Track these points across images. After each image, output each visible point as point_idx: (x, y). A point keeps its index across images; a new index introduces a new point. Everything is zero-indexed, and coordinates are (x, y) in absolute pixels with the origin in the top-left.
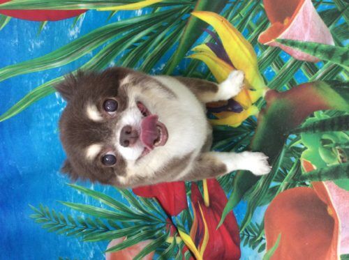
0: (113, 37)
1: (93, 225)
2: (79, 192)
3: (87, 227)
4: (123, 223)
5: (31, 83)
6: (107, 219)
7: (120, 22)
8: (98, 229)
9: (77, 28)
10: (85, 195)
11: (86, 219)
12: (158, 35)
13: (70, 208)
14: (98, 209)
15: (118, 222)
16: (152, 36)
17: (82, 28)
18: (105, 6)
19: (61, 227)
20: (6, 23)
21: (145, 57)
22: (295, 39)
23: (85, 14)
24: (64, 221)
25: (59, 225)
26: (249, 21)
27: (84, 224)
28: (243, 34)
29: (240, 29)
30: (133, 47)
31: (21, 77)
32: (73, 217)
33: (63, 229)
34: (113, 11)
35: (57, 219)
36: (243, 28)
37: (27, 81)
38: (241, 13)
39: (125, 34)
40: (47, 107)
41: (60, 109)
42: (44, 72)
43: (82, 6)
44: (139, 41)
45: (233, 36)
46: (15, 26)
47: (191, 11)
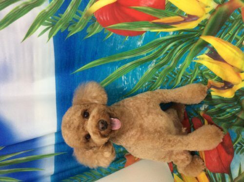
0: (157, 47)
7: (161, 38)
9: (141, 41)
12: (178, 46)
16: (176, 46)
17: (144, 41)
18: (154, 29)
20: (110, 35)
21: (172, 60)
23: (145, 33)
26: (236, 35)
28: (232, 43)
29: (230, 41)
30: (167, 53)
34: (158, 32)
36: (232, 40)
38: (230, 32)
39: (163, 45)
43: (144, 29)
44: (169, 50)
45: (225, 46)
46: (114, 38)
47: (200, 35)
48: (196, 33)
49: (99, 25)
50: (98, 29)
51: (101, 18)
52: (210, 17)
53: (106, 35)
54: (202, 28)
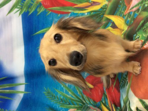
1: (65, 101)
2: (62, 86)
3: (62, 101)
4: (77, 103)
6: (71, 100)
8: (66, 103)
9: (68, 17)
10: (64, 88)
11: (63, 98)
13: (58, 93)
14: (68, 96)
15: (75, 102)
18: (76, 11)
19: (53, 99)
20: (49, 13)
22: (133, 6)
23: (70, 13)
24: (55, 97)
25: (53, 98)
27: (62, 100)
32: (58, 96)
33: (54, 100)
34: (78, 13)
35: (52, 96)
46: (52, 14)
47: (104, 14)
48: (100, 12)
49: (43, 8)
50: (42, 9)
51: (45, 4)
52: (108, 4)
53: (47, 13)
54: (104, 10)
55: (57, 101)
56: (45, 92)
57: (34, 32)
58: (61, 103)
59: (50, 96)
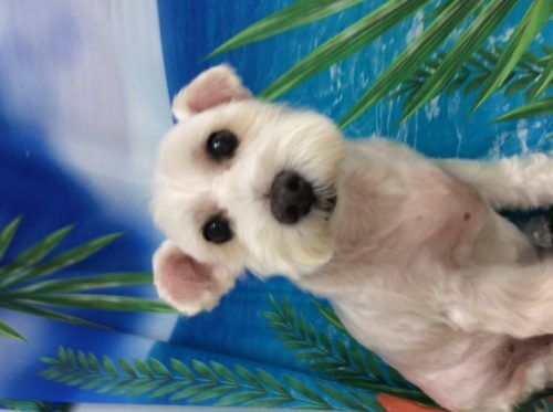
5: (300, 46)
11: (352, 348)
13: (329, 322)
19: (305, 346)
24: (313, 337)
25: (304, 342)
27: (344, 355)
31: (289, 34)
32: (330, 337)
33: (309, 350)
37: (295, 43)
40: (316, 95)
41: (333, 100)
42: (321, 23)
55: (324, 356)
56: (269, 314)
57: (212, 43)
58: (341, 368)
59: (291, 331)
